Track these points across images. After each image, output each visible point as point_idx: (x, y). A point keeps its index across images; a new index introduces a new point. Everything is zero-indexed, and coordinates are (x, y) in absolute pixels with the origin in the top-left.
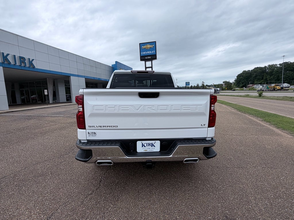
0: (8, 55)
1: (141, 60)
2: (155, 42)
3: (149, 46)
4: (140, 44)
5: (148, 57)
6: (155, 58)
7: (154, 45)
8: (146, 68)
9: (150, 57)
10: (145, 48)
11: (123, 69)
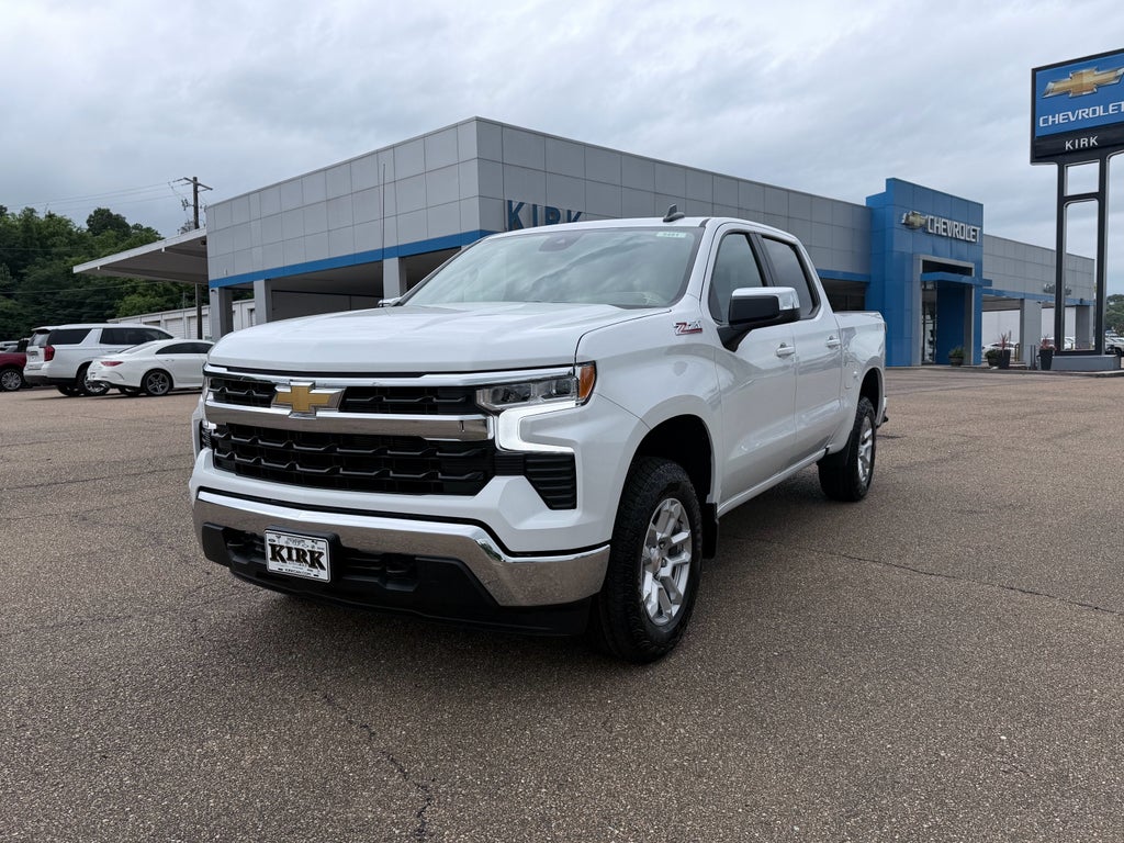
3: (1090, 78)
4: (1035, 71)
5: (1084, 142)
7: (1121, 71)
8: (1063, 200)
9: (1093, 141)
10: (1068, 93)
11: (923, 214)
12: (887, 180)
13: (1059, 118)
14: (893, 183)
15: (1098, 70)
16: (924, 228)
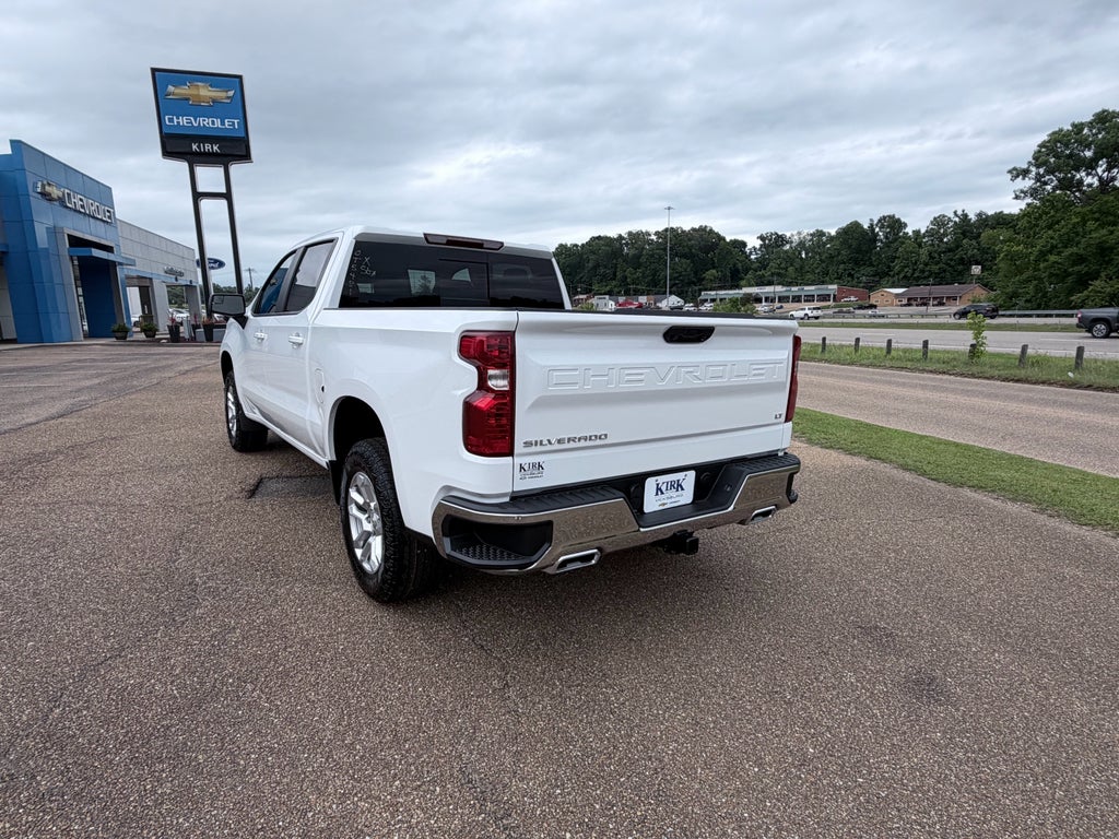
1: (168, 153)
2: (240, 77)
3: (206, 92)
4: (154, 71)
5: (208, 147)
6: (245, 156)
7: (231, 93)
8: (197, 195)
9: (215, 148)
10: (188, 99)
11: (59, 186)
12: (11, 141)
13: (183, 121)
15: (211, 86)
16: (61, 201)
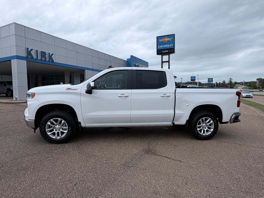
0: (32, 50)
1: (158, 54)
2: (174, 34)
3: (167, 39)
4: (157, 37)
5: (166, 51)
6: (173, 52)
7: (172, 38)
8: (163, 62)
9: (167, 51)
10: (163, 42)
11: (138, 63)
12: (131, 56)
13: (161, 46)
14: (132, 56)
16: (138, 66)
